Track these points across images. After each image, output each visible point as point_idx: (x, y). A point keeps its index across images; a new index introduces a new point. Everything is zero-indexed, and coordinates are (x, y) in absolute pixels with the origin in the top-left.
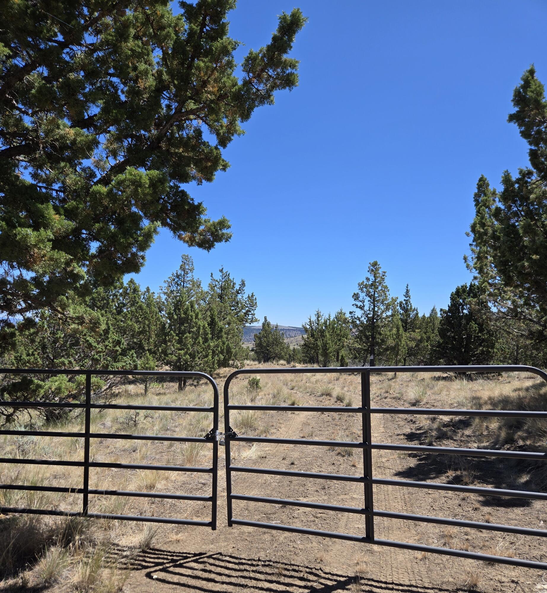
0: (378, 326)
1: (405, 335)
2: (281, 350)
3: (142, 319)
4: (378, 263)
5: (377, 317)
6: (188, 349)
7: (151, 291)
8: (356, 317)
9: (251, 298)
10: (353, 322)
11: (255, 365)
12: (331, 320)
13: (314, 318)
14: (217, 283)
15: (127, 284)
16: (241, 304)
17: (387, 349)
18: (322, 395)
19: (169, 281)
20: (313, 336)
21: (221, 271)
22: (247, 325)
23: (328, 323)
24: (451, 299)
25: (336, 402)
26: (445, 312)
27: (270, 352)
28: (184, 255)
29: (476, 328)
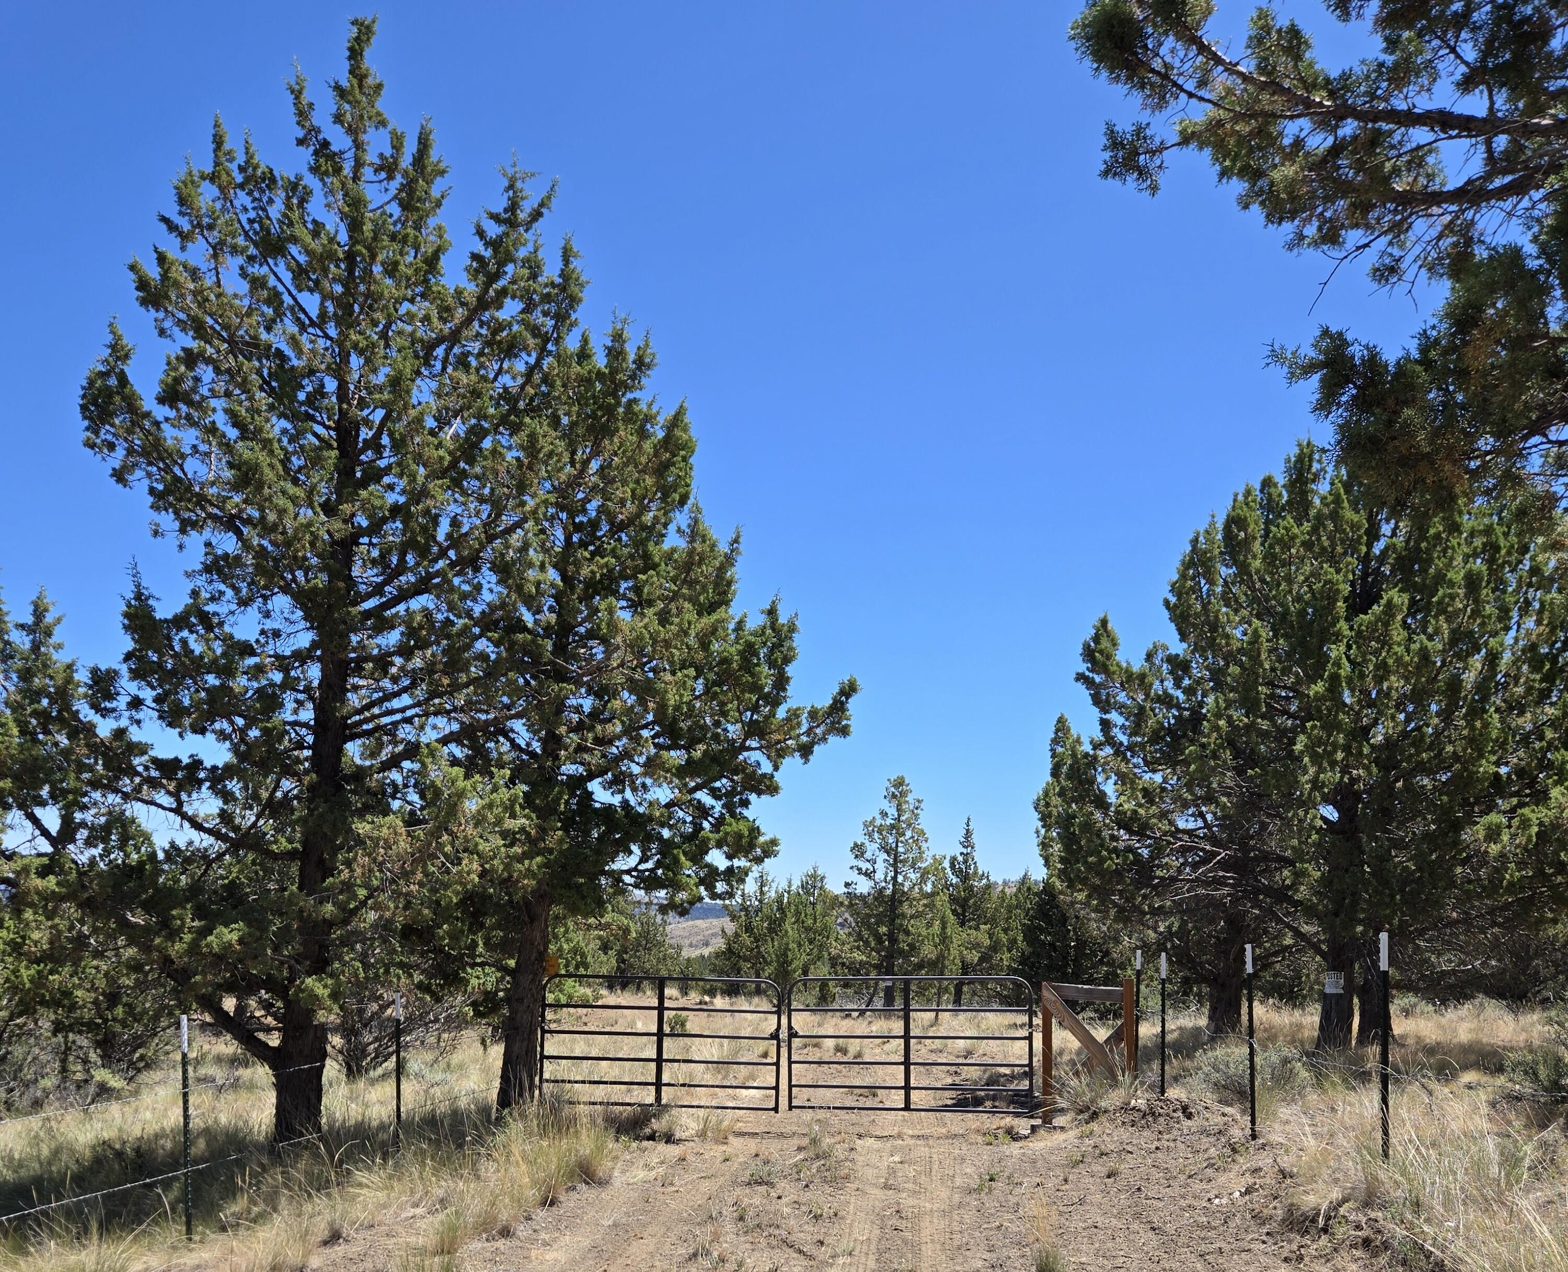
0: (903, 916)
1: (959, 936)
2: (658, 960)
4: (906, 782)
5: (901, 896)
8: (858, 894)
10: (850, 905)
12: (793, 893)
17: (920, 966)
20: (749, 929)
23: (785, 902)
27: (631, 966)
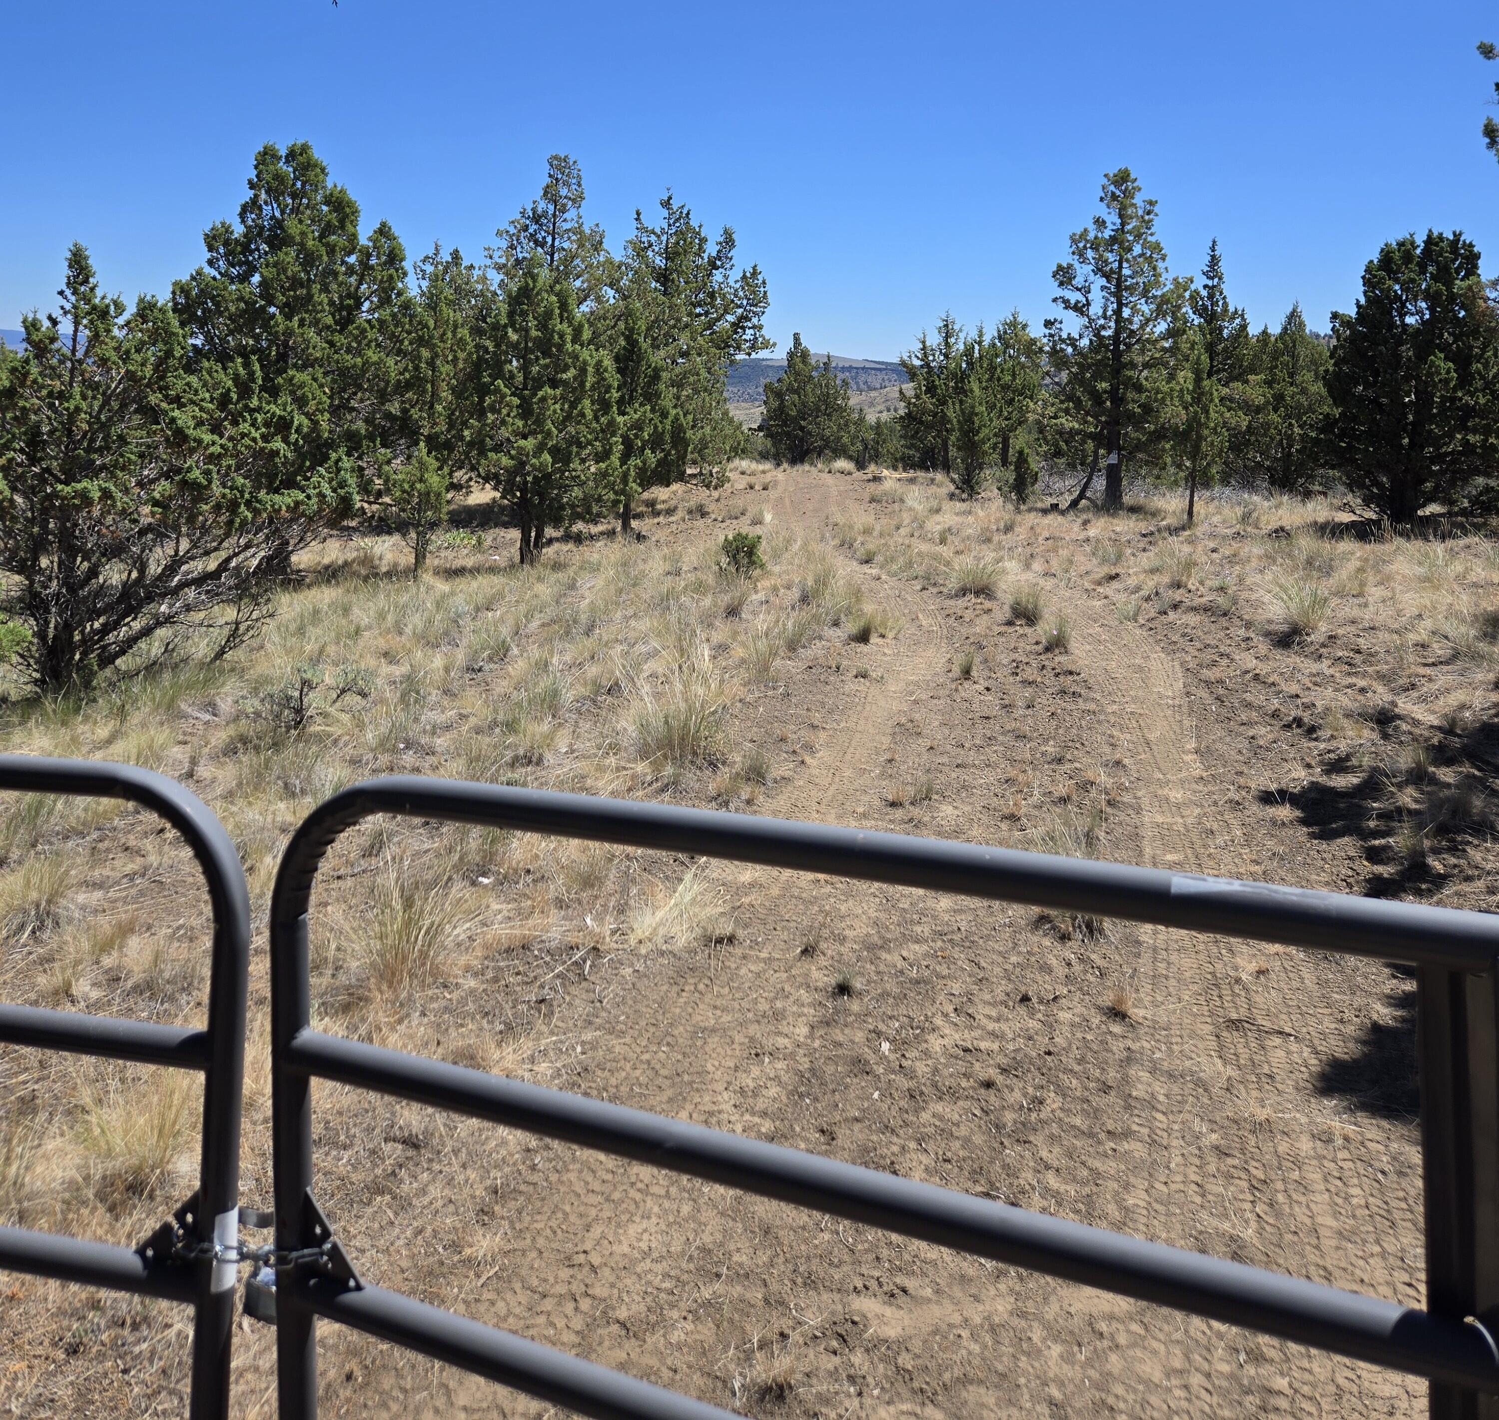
0: (1133, 365)
1: (1217, 392)
2: (840, 428)
3: (411, 343)
4: (1132, 176)
5: (1129, 337)
6: (549, 434)
7: (465, 263)
8: (1064, 336)
9: (751, 279)
10: (1054, 352)
11: (764, 472)
12: (986, 344)
13: (934, 340)
14: (653, 238)
15: (370, 239)
16: (723, 298)
17: (1158, 435)
18: (963, 591)
19: (512, 230)
20: (931, 389)
21: (666, 204)
22: (741, 357)
23: (976, 355)
24: (1366, 282)
25: (1010, 623)
26: (1347, 323)
27: (810, 433)
28: (556, 158)
29: (1448, 372)
